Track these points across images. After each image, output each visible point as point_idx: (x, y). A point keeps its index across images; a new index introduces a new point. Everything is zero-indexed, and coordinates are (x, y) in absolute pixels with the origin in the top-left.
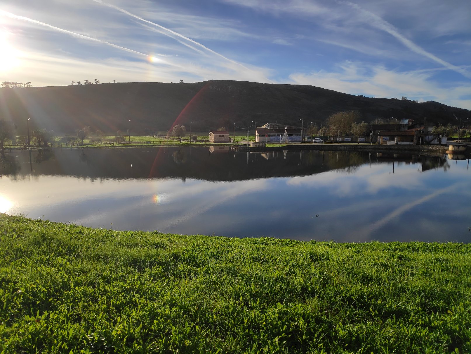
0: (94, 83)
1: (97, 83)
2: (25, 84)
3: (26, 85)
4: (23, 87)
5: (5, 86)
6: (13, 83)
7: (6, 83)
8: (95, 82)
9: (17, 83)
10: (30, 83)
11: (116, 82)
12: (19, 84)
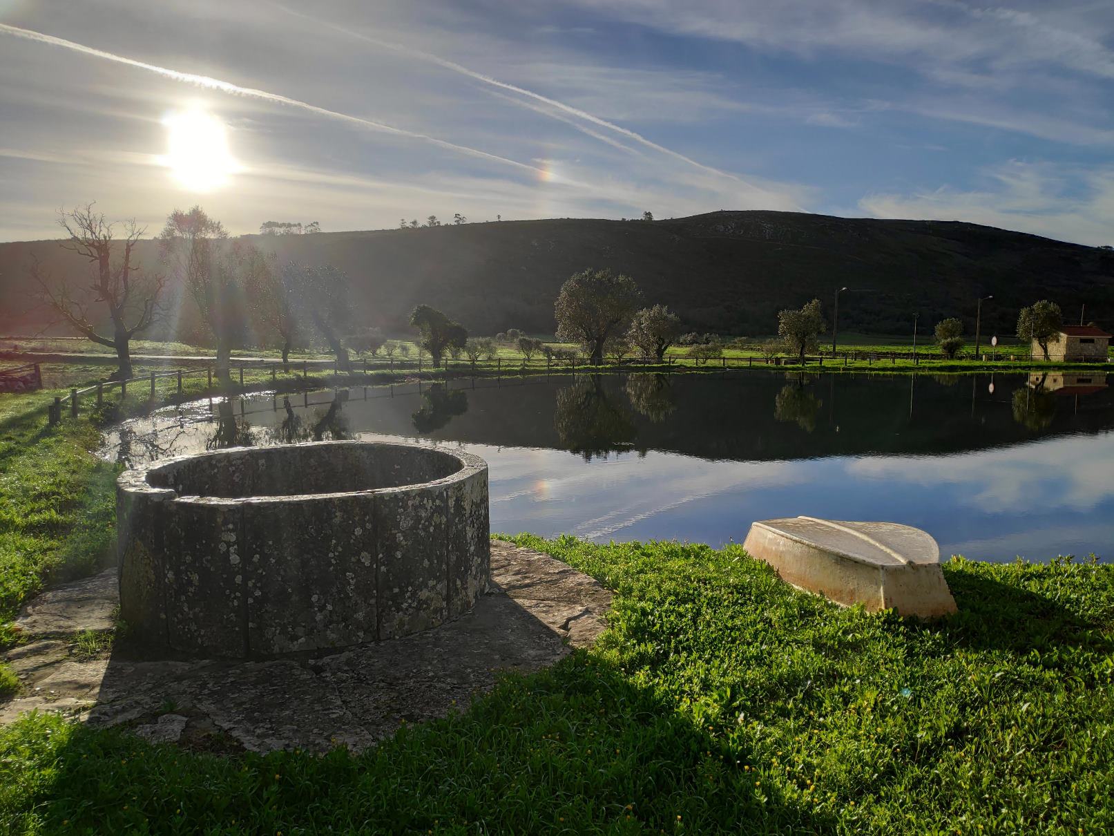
0: (453, 223)
1: (461, 222)
2: (306, 227)
3: (309, 229)
4: (303, 232)
5: (268, 230)
6: (283, 225)
7: (269, 224)
8: (456, 219)
9: (289, 225)
10: (317, 223)
11: (502, 219)
12: (295, 225)
